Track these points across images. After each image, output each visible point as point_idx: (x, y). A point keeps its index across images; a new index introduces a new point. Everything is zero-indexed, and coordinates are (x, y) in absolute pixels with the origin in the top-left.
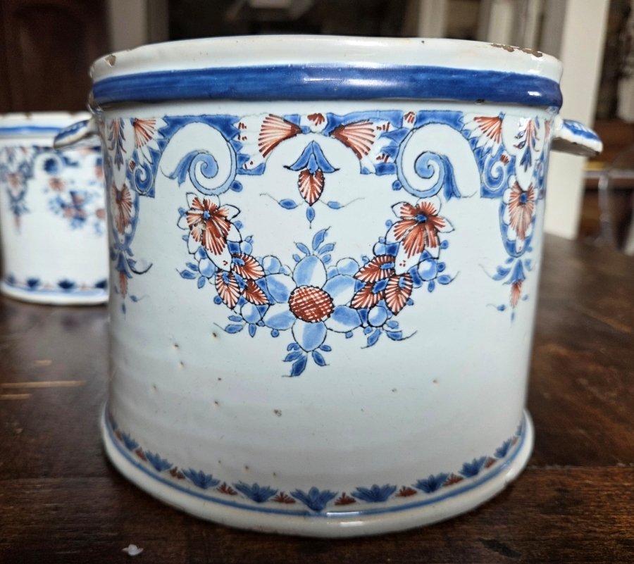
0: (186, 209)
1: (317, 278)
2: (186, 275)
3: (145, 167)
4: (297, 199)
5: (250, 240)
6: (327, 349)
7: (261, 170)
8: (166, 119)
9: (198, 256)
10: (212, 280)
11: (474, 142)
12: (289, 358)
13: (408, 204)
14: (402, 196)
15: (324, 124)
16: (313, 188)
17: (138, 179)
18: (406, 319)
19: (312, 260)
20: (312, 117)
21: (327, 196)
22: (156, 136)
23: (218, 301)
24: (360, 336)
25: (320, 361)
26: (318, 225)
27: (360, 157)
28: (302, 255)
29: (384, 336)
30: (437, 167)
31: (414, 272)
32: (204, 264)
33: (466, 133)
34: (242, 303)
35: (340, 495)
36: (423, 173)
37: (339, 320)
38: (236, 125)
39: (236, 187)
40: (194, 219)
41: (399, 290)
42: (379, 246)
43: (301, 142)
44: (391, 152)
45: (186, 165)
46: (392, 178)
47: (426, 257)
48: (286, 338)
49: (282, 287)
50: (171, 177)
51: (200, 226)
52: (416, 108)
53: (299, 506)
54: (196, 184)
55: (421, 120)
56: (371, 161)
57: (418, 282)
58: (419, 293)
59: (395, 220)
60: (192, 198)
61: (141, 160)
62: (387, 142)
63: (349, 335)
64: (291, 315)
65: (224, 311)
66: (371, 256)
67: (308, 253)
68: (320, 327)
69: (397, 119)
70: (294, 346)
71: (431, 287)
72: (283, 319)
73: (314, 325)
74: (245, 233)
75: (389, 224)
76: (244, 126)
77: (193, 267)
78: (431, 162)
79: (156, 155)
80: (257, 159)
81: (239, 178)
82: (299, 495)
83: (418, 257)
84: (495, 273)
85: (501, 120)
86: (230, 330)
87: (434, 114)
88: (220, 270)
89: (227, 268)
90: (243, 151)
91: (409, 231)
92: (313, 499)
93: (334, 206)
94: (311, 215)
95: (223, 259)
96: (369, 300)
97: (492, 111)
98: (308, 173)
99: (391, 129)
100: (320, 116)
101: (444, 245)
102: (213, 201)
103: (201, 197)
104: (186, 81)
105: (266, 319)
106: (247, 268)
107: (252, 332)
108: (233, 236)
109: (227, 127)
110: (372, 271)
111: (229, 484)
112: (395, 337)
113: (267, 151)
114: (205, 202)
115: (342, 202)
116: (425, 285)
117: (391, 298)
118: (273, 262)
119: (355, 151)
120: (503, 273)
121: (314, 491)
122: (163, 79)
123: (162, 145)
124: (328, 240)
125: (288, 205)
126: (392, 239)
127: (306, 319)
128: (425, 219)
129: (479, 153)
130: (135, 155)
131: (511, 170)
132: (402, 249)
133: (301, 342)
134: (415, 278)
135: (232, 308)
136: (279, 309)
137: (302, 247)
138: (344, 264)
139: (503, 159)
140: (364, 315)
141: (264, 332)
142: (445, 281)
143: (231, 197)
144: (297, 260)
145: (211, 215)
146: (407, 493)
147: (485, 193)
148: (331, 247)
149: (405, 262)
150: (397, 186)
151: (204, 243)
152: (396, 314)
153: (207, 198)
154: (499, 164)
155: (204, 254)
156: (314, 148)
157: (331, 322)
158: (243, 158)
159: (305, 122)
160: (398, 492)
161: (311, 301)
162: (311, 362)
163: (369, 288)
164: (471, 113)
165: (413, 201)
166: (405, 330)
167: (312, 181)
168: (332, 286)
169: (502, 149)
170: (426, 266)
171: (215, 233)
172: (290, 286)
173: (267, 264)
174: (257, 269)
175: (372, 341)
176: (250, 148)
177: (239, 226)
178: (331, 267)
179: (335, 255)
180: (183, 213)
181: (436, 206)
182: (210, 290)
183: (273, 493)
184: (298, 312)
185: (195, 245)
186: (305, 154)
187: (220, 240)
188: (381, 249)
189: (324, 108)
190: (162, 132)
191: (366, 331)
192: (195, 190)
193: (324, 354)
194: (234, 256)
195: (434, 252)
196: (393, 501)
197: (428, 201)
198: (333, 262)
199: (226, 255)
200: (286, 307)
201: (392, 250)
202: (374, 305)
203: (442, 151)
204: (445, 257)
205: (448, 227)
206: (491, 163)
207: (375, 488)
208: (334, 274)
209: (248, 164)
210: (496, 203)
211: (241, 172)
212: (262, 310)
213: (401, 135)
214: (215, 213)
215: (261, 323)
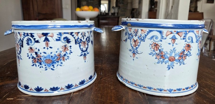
0: (151, 44)
1: (173, 55)
2: (150, 54)
3: (143, 37)
4: (171, 43)
5: (163, 49)
6: (174, 66)
7: (166, 39)
8: (149, 30)
9: (153, 51)
10: (155, 55)
11: (195, 35)
12: (168, 67)
13: (187, 44)
14: (186, 43)
15: (176, 32)
16: (174, 41)
17: (141, 39)
18: (185, 61)
19: (173, 52)
20: (174, 31)
21: (175, 43)
22: (147, 32)
23: (156, 58)
24: (179, 64)
25: (172, 68)
26: (174, 47)
27: (181, 37)
28: (171, 51)
29: (182, 64)
30: (191, 38)
31: (187, 54)
32: (154, 53)
33: (195, 33)
34: (160, 59)
35: (174, 90)
36: (189, 39)
37: (176, 61)
38: (162, 32)
39: (161, 41)
40: (153, 46)
41: (185, 57)
42: (182, 50)
43: (172, 35)
44: (185, 36)
45: (152, 37)
46: (185, 40)
47: (189, 52)
48: (167, 64)
49: (168, 56)
50: (149, 39)
51: (154, 47)
52: (188, 30)
53: (168, 92)
54: (154, 40)
55: (189, 32)
56: (182, 38)
57: (187, 56)
58: (187, 57)
59: (185, 46)
60: (153, 42)
61: (142, 36)
62: (184, 35)
63: (177, 64)
64: (169, 60)
65: (157, 60)
66: (181, 52)
67: (172, 51)
68: (173, 62)
69: (186, 32)
70: (169, 65)
71: (189, 56)
72: (167, 61)
73: (172, 62)
74: (162, 48)
75: (184, 47)
76: (163, 32)
77: (152, 53)
78: (190, 38)
79: (146, 35)
80: (165, 37)
81: (162, 40)
82: (168, 90)
83: (188, 51)
84: (197, 54)
85: (199, 31)
86: (158, 63)
87: (191, 31)
88: (157, 53)
89: (158, 53)
90: (163, 36)
91: (187, 48)
92: (170, 90)
93: (177, 44)
94: (173, 45)
95: (158, 52)
96: (180, 58)
97: (198, 30)
98: (173, 39)
99: (185, 33)
100: (175, 31)
101: (191, 50)
102: (157, 43)
103: (155, 42)
104: (155, 25)
105: (164, 61)
106: (162, 53)
107: (162, 63)
108: (160, 48)
109: (160, 32)
110: (181, 54)
111: (155, 89)
112: (184, 64)
113: (167, 36)
114: (155, 43)
115: (178, 44)
116: (188, 56)
117: (183, 58)
118: (166, 53)
119: (180, 36)
120: (198, 54)
121: (170, 89)
122: (150, 25)
123: (148, 34)
124: (175, 49)
125: (170, 44)
126: (184, 49)
127: (171, 61)
128: (189, 46)
129: (196, 36)
130: (141, 35)
131: (199, 38)
132: (185, 51)
133: (170, 65)
134: (187, 55)
135: (159, 59)
136: (167, 59)
137: (171, 50)
138: (177, 53)
139: (199, 37)
140: (180, 61)
141: (164, 63)
142: (191, 55)
143: (160, 42)
144: (170, 52)
145: (156, 45)
146: (184, 89)
147: (196, 42)
148: (176, 50)
149: (186, 52)
150: (185, 41)
151: (154, 49)
152: (184, 60)
153: (156, 42)
154: (198, 38)
155: (154, 51)
156: (174, 36)
157: (175, 62)
158: (163, 37)
159: (173, 32)
160: (182, 89)
161: (172, 58)
162: (171, 68)
163: (180, 56)
164: (195, 30)
165: (187, 43)
166: (185, 63)
167: (173, 40)
168: (175, 56)
169: (199, 35)
170: (188, 53)
171: (157, 48)
172: (169, 56)
173: (165, 53)
174: (163, 53)
175: (180, 65)
176: (164, 35)
177: (161, 47)
178: (175, 53)
179: (176, 51)
180: (150, 44)
181: (190, 44)
182: (155, 57)
183: (163, 90)
184: (170, 60)
185: (152, 49)
186: (173, 37)
187: (157, 49)
188: (183, 51)
189: (176, 30)
190: (148, 32)
191: (180, 63)
192: (153, 41)
193: (173, 67)
194: (160, 51)
195: (189, 51)
196: (182, 91)
197: (189, 43)
198: (176, 53)
199: (158, 51)
200: (168, 59)
201: (184, 51)
202: (181, 59)
203: (191, 36)
204: (191, 52)
205: (192, 47)
206: (197, 37)
207: (179, 89)
208: (176, 54)
209: (164, 38)
210: (198, 43)
211: (162, 39)
212: (164, 60)
213: (186, 34)
214: (157, 45)
215: (163, 62)
